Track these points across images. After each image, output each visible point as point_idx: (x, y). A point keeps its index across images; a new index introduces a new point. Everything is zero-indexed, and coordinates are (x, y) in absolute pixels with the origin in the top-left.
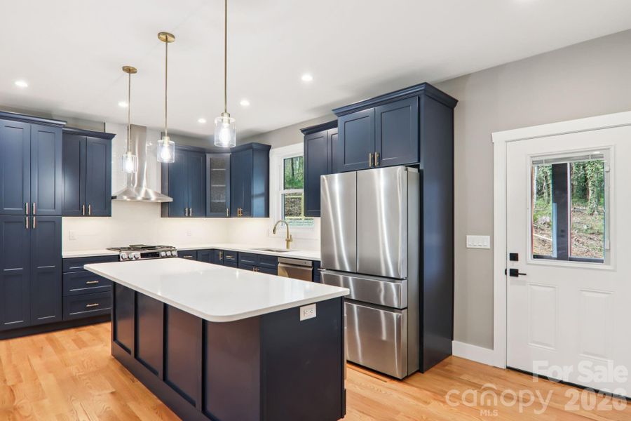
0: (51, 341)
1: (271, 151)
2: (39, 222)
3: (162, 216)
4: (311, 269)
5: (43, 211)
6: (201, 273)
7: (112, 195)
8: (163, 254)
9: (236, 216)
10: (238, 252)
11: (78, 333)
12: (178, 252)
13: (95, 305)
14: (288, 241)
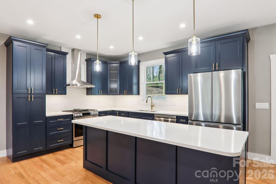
0: (44, 161)
1: (140, 63)
2: (35, 98)
3: (87, 95)
4: (176, 120)
5: (37, 91)
6: (105, 122)
7: (67, 84)
8: (92, 113)
9: (123, 94)
10: (128, 112)
11: (55, 156)
12: (98, 112)
13: (62, 140)
14: (152, 106)
